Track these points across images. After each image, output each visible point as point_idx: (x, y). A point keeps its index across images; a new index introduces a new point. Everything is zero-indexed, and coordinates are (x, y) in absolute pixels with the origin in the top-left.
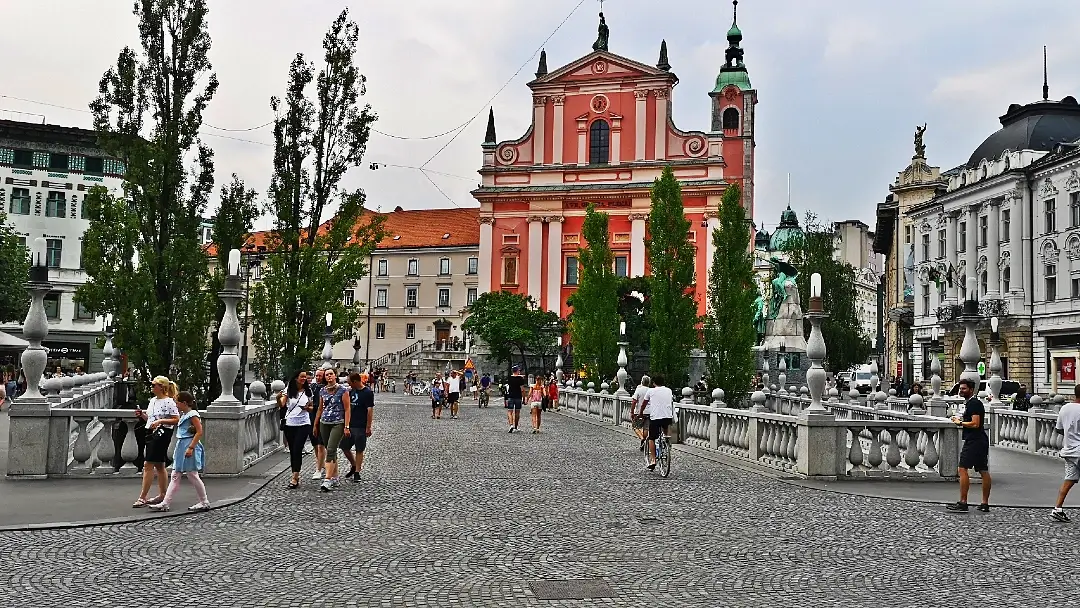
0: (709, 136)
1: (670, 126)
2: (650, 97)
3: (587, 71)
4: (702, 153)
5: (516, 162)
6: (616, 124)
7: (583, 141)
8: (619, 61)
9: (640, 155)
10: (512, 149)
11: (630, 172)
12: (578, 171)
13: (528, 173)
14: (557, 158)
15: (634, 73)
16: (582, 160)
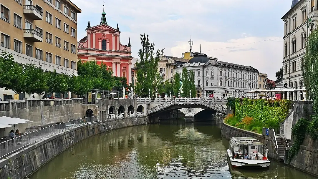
0: (128, 47)
1: (120, 44)
2: (116, 36)
3: (101, 28)
4: (127, 50)
5: (83, 47)
6: (108, 41)
7: (100, 44)
8: (108, 27)
9: (114, 49)
10: (82, 44)
11: (112, 52)
12: (100, 51)
13: (87, 50)
14: (94, 47)
15: (112, 30)
16: (100, 49)
